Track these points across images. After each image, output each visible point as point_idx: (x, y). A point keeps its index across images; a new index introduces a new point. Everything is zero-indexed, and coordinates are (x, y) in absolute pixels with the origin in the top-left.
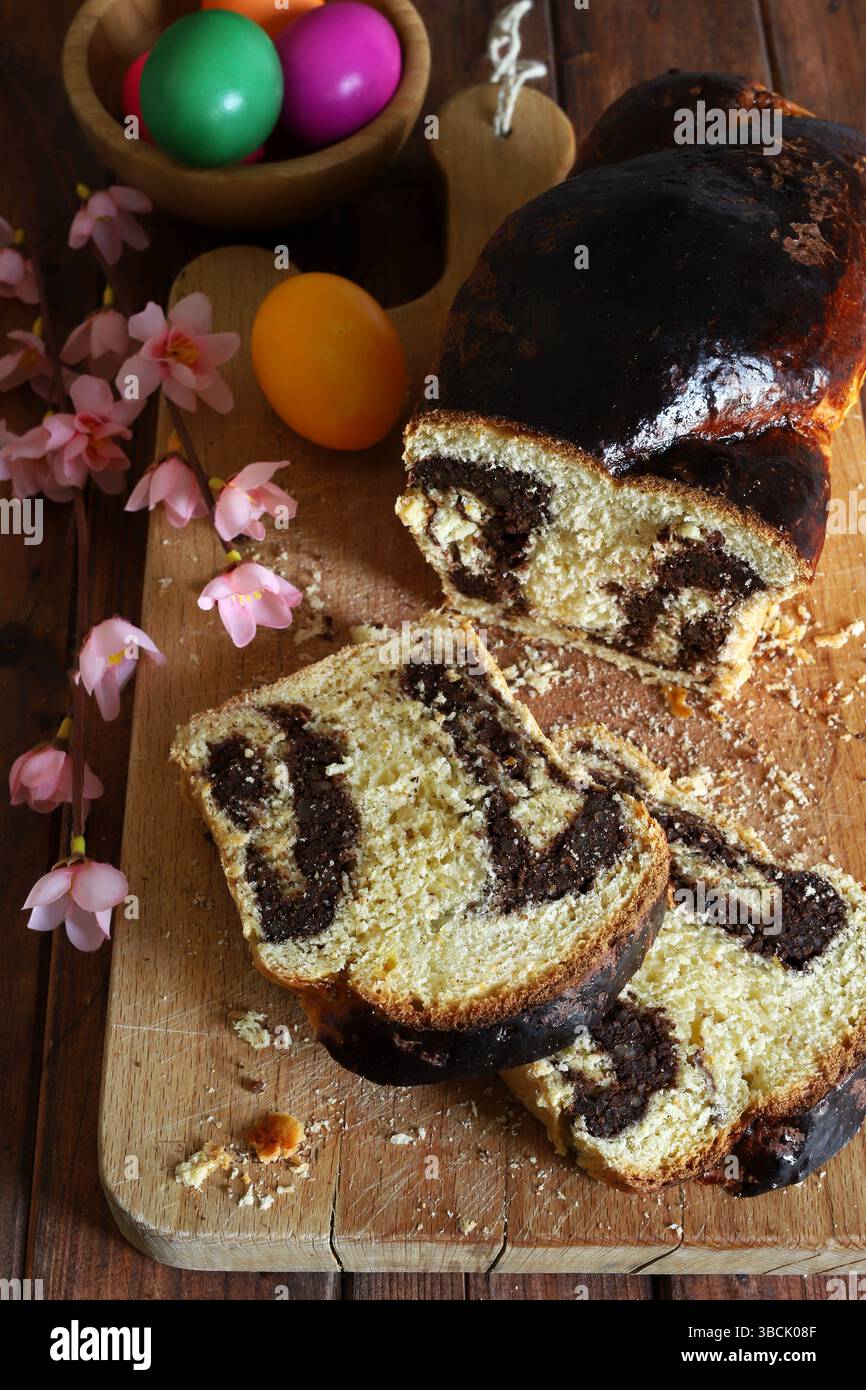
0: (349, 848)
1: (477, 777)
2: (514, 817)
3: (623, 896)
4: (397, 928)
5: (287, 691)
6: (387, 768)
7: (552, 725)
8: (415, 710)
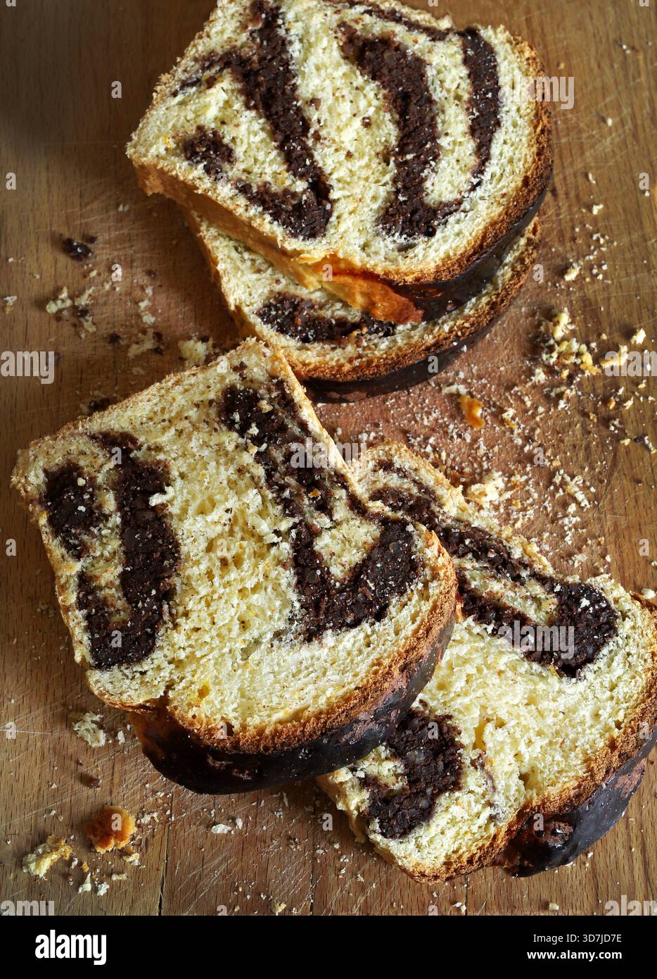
0: (169, 577)
1: (285, 508)
2: (316, 548)
3: (413, 623)
4: (210, 656)
5: (116, 419)
6: (205, 497)
7: (361, 433)
8: (230, 440)
